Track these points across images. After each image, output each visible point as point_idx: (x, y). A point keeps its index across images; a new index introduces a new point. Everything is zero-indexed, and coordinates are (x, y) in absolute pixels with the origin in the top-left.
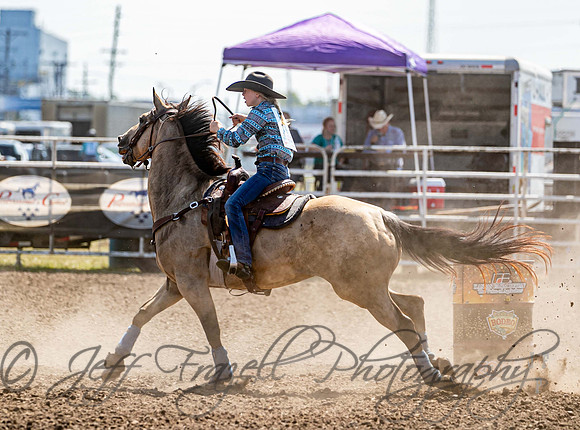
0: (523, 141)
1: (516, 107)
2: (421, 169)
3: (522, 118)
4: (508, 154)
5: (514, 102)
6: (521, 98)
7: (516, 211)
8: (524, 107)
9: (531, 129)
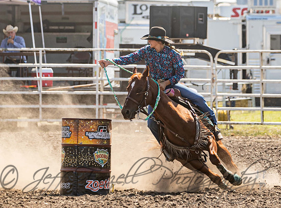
0: (101, 44)
1: (96, 23)
2: (38, 62)
3: (100, 30)
4: (92, 52)
5: (95, 20)
6: (99, 18)
7: (97, 87)
8: (101, 23)
9: (106, 37)
